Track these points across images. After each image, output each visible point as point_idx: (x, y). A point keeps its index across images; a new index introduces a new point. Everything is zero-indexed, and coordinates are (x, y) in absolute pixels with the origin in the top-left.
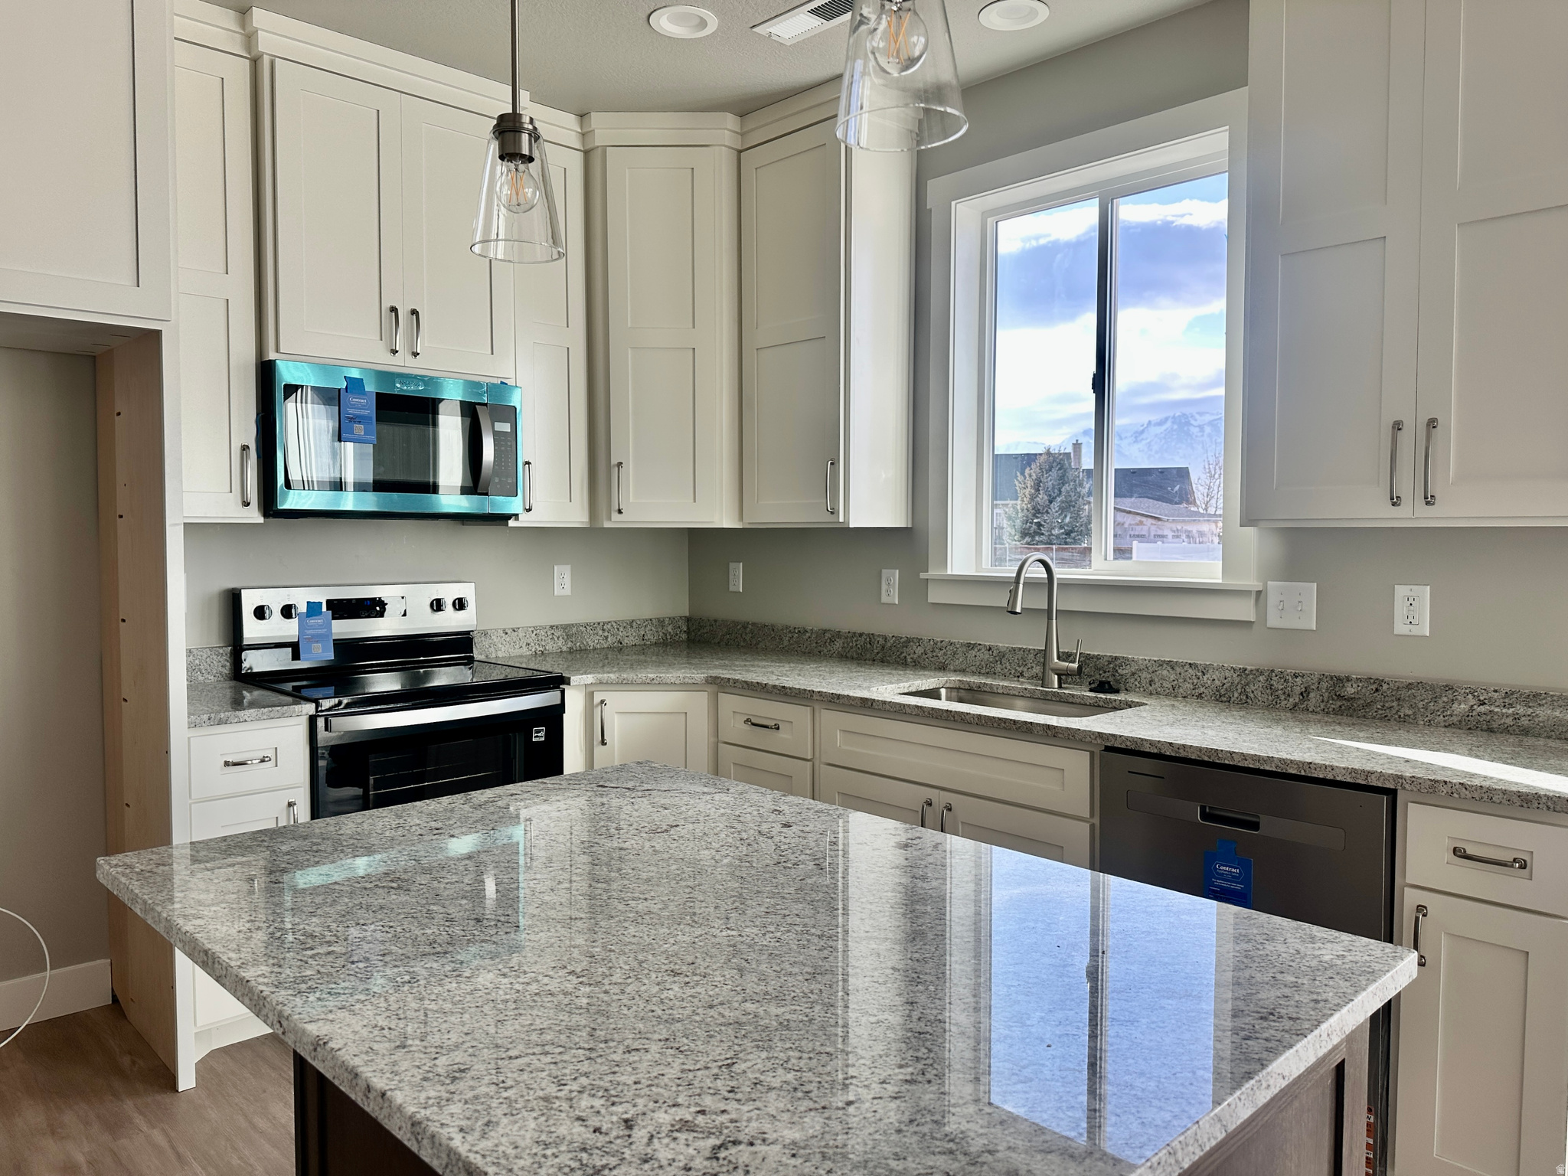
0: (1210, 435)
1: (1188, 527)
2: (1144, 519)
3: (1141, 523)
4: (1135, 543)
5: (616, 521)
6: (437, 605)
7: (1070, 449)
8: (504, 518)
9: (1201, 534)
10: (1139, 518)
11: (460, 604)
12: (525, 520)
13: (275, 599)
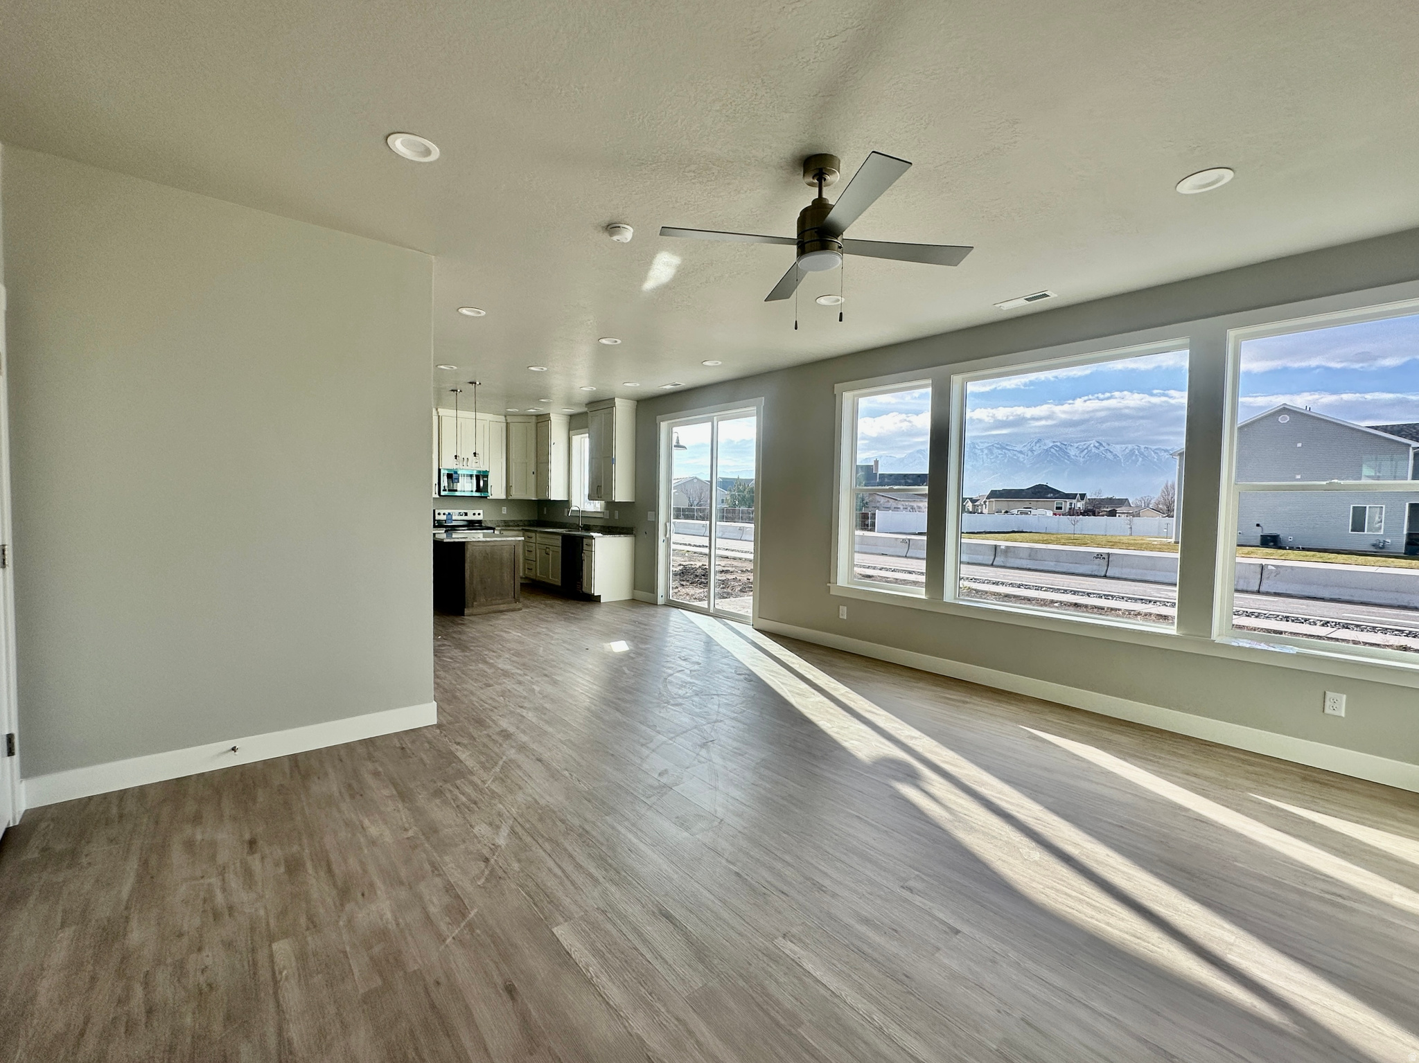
0: (987, 454)
1: (912, 504)
2: (890, 500)
3: (888, 501)
4: (877, 511)
5: (510, 498)
6: (474, 514)
7: (873, 464)
8: (486, 497)
9: (919, 507)
10: (887, 499)
11: (479, 514)
12: (491, 497)
13: (442, 512)
